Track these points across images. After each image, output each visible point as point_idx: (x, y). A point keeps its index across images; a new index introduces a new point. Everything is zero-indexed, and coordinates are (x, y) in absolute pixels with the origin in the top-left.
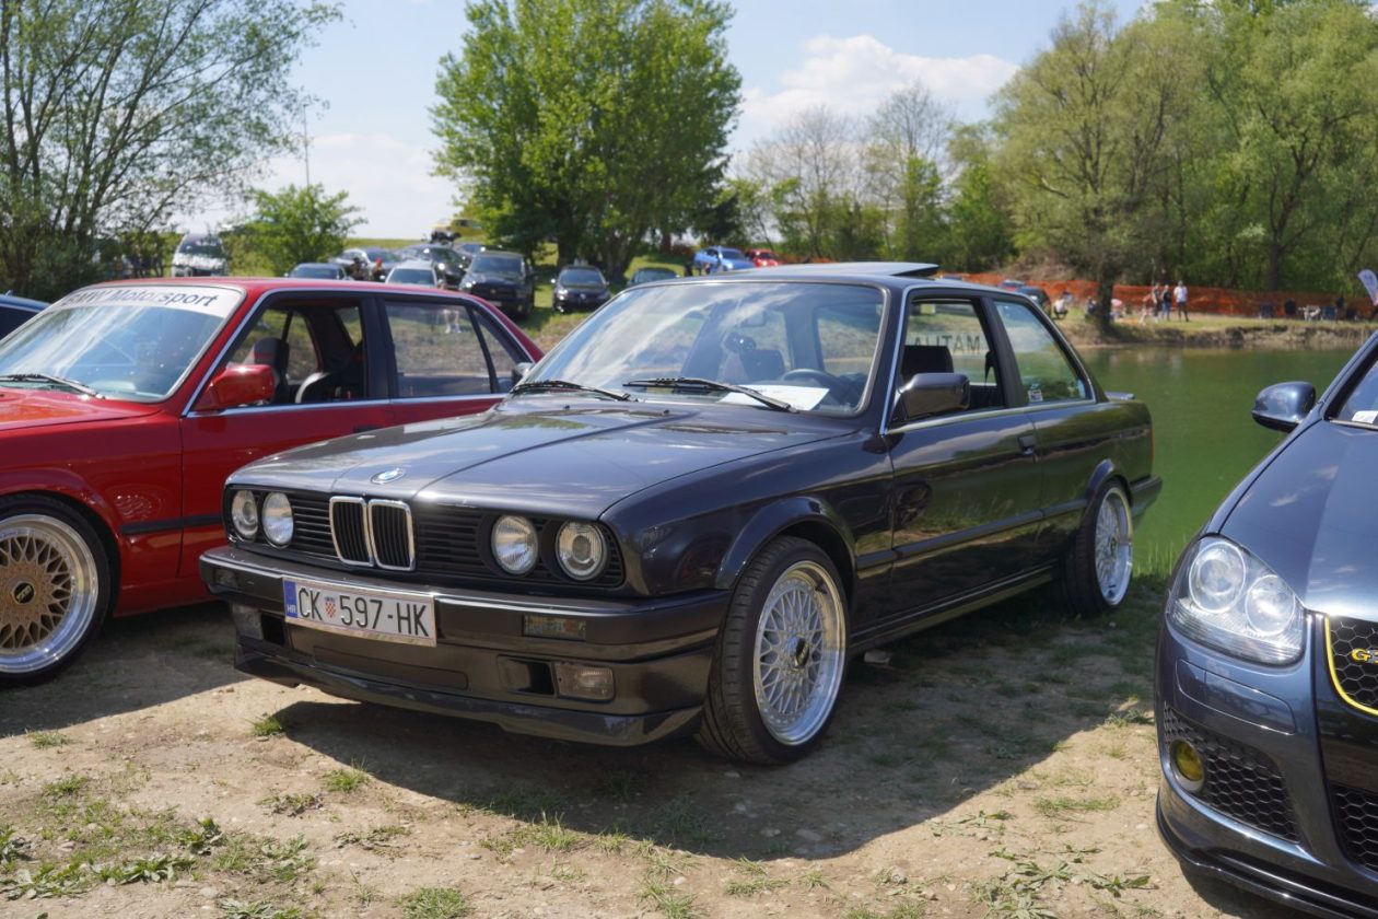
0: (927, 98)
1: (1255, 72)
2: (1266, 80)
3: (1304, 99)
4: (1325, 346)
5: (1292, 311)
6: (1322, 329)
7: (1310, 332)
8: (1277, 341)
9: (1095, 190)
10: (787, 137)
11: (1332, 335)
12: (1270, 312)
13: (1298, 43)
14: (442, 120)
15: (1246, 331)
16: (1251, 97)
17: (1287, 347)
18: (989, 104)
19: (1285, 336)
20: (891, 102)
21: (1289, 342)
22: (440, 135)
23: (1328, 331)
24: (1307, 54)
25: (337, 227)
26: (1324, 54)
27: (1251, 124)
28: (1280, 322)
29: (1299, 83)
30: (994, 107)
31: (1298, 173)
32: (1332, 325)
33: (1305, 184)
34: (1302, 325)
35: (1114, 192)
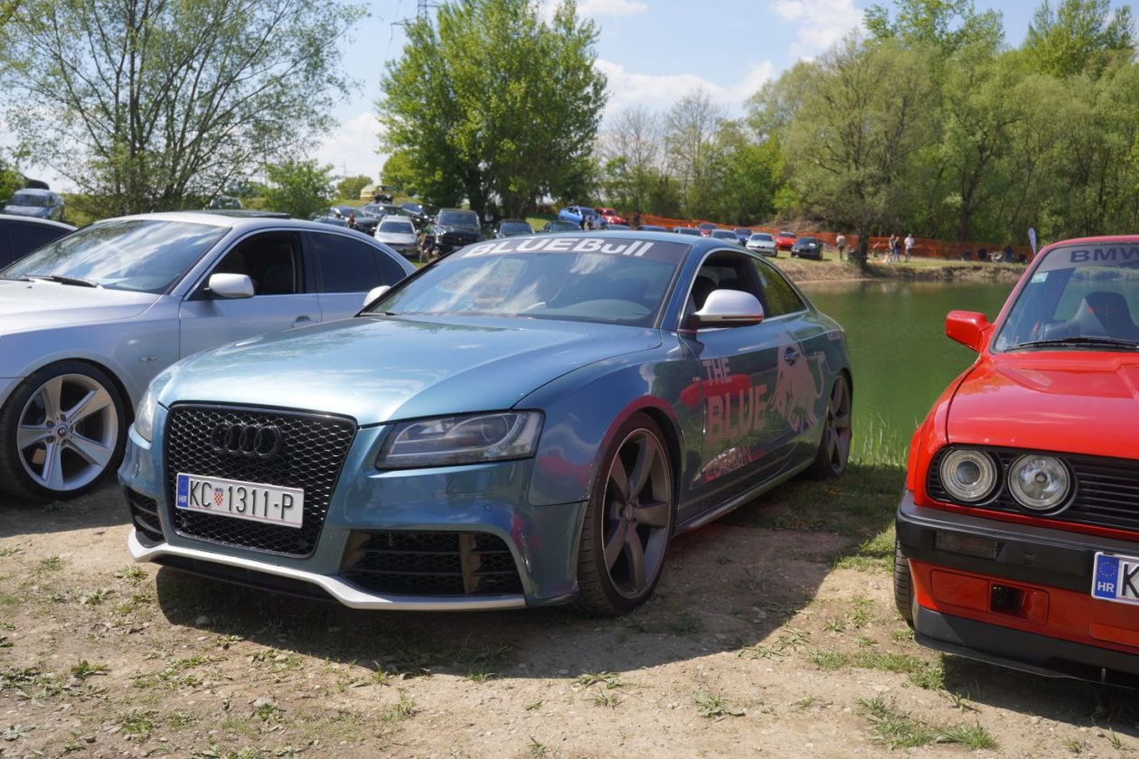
0: (707, 101)
1: (951, 87)
2: (959, 94)
3: (985, 109)
4: (1006, 280)
5: (983, 256)
6: (1004, 268)
7: (997, 270)
8: (976, 277)
9: (857, 169)
10: (615, 128)
11: (1010, 273)
12: (968, 256)
13: (979, 70)
14: (385, 111)
15: (955, 269)
16: (948, 105)
17: (982, 281)
18: (745, 106)
19: (981, 273)
20: (683, 104)
21: (984, 277)
22: (384, 123)
23: (1009, 270)
24: (985, 77)
25: (325, 191)
26: (998, 78)
27: (951, 123)
28: (976, 263)
29: (981, 98)
30: (748, 108)
31: (981, 159)
32: (1012, 266)
33: (985, 168)
34: (992, 266)
35: (873, 169)
